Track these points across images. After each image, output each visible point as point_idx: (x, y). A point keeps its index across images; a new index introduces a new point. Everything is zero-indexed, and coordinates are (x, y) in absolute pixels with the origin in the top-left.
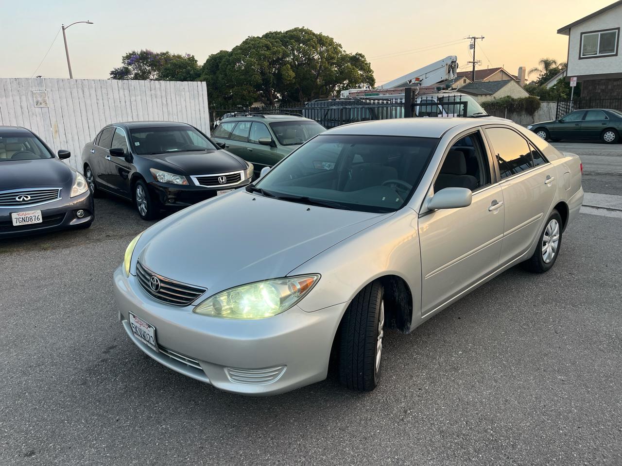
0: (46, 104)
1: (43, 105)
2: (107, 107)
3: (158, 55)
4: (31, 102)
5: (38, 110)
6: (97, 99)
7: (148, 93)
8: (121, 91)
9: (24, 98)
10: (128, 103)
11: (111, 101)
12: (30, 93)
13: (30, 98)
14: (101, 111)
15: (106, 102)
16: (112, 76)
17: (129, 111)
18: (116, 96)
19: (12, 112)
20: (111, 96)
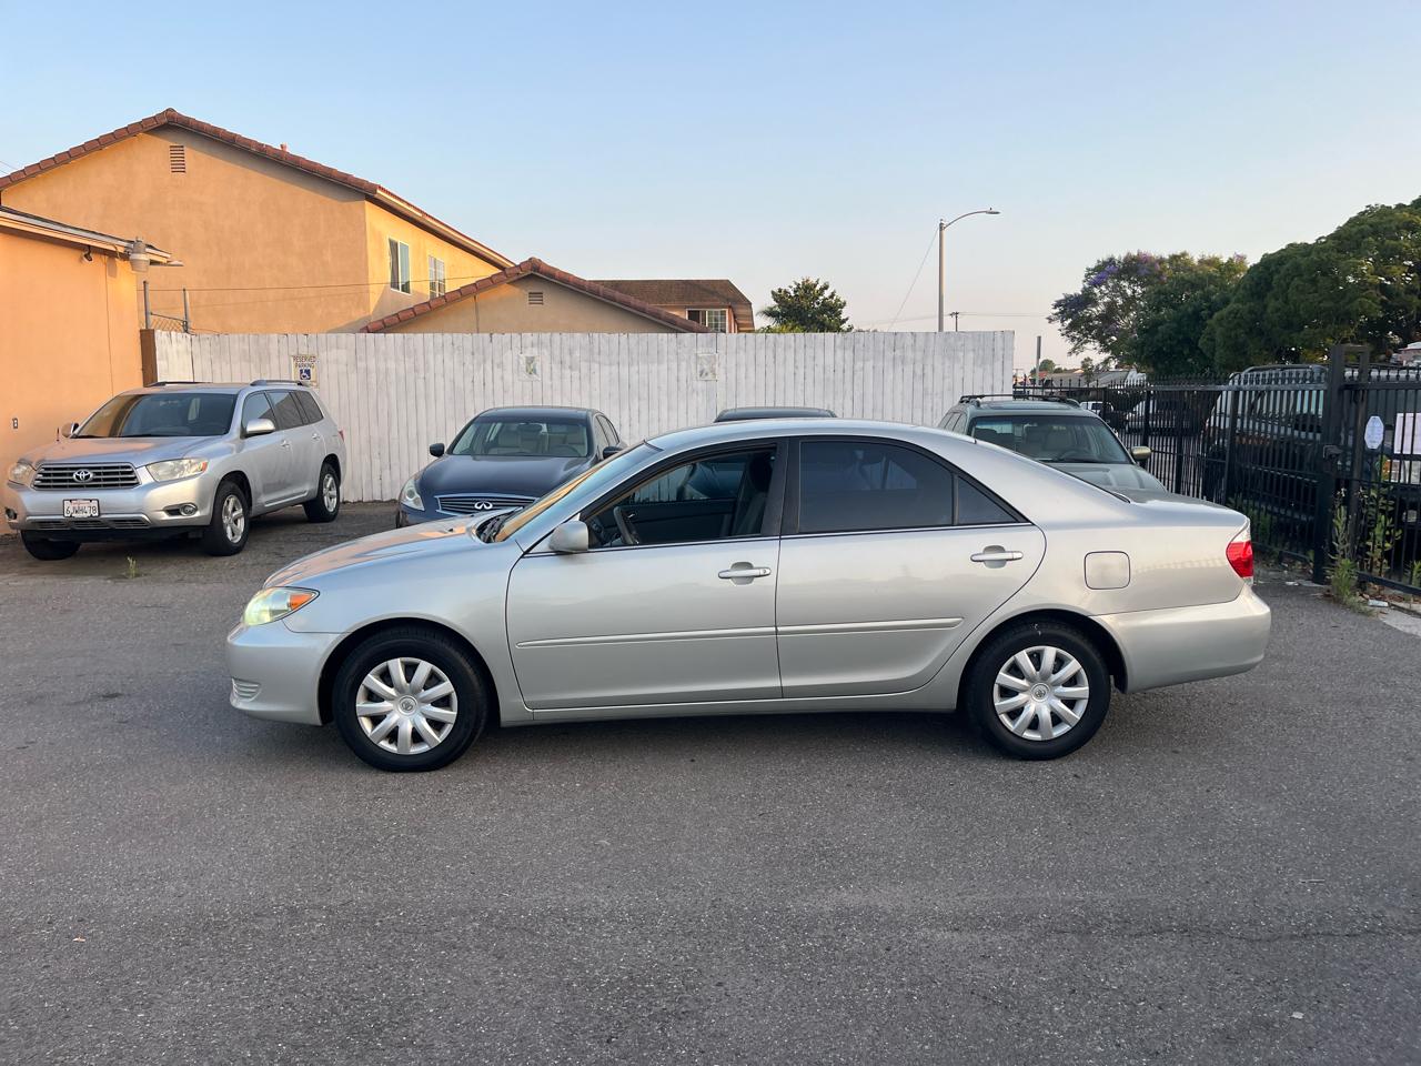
0: (714, 374)
1: (710, 376)
2: (809, 380)
3: (1161, 261)
4: (694, 371)
5: (700, 385)
6: (796, 367)
7: (889, 354)
8: (839, 353)
9: (684, 364)
10: (849, 373)
11: (819, 370)
12: (693, 357)
13: (693, 365)
14: (800, 387)
15: (809, 371)
16: (1057, 310)
17: (848, 386)
18: (829, 360)
19: (664, 387)
20: (820, 361)
